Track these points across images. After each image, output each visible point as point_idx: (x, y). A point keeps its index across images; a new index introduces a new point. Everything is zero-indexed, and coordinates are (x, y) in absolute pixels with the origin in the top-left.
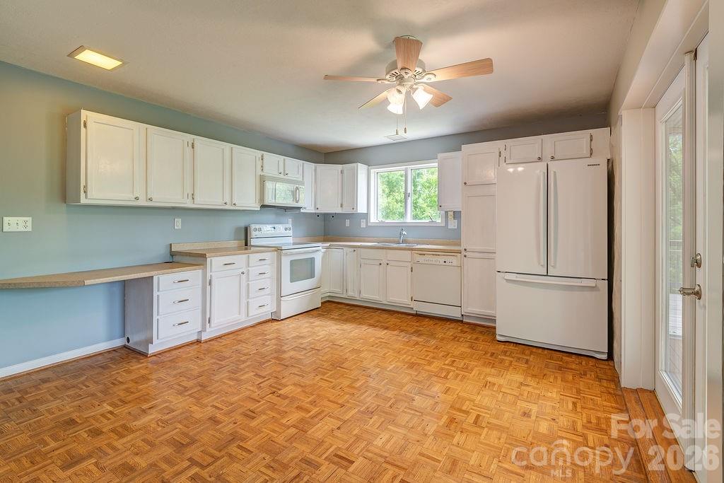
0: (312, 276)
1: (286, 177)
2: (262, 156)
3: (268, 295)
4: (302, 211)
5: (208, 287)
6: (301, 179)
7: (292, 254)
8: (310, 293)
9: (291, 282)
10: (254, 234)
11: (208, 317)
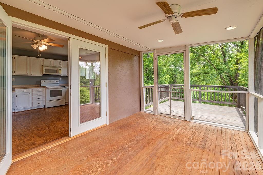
0: (61, 95)
1: (54, 66)
2: (43, 60)
3: (42, 100)
4: (61, 76)
5: (16, 97)
6: (61, 66)
7: (51, 89)
8: (60, 100)
9: (50, 97)
10: (42, 83)
11: (16, 105)
